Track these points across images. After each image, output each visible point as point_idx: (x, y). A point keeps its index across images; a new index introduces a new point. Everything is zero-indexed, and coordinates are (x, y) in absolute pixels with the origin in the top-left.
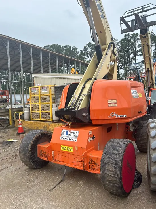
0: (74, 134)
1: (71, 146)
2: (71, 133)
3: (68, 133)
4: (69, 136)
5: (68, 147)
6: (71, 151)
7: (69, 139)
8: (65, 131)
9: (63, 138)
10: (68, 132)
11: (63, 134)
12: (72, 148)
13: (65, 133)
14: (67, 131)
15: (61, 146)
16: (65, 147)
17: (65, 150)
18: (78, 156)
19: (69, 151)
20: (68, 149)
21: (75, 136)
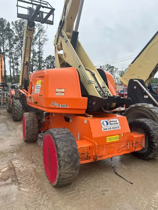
0: (115, 122)
1: (117, 135)
2: (111, 121)
3: (109, 123)
4: (110, 125)
5: (114, 136)
6: (117, 140)
7: (113, 128)
8: (104, 121)
9: (106, 129)
10: (108, 121)
11: (104, 125)
12: (118, 136)
13: (105, 123)
14: (106, 121)
15: (107, 138)
16: (111, 137)
17: (111, 141)
18: (123, 142)
19: (116, 140)
20: (115, 139)
21: (116, 124)
